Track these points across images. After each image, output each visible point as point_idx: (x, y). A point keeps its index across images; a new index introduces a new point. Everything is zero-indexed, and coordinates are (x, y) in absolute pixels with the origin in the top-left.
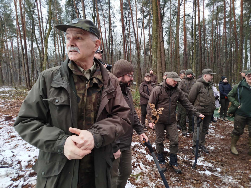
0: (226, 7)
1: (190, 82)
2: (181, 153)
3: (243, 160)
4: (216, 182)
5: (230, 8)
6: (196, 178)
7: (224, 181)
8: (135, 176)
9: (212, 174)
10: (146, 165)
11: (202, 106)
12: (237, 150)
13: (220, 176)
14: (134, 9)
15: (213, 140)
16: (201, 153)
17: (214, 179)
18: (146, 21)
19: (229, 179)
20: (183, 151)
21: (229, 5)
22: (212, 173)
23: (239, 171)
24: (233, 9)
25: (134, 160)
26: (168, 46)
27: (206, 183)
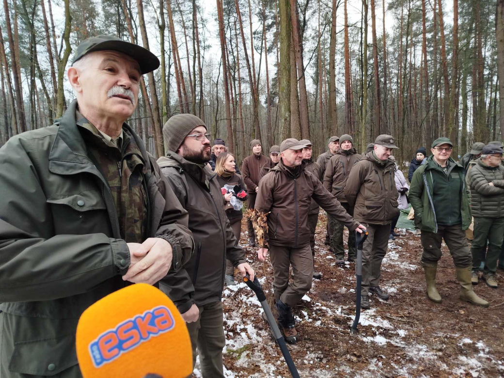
0: (427, 11)
1: (348, 159)
2: (332, 301)
3: (449, 312)
4: (395, 358)
5: (435, 13)
6: (357, 351)
7: (411, 354)
8: (236, 352)
9: (389, 342)
10: (261, 329)
11: (369, 207)
12: (439, 293)
13: (403, 346)
14: (245, 12)
15: (396, 274)
16: (370, 300)
17: (391, 351)
18: (270, 36)
19: (419, 350)
20: (335, 297)
21: (432, 7)
22: (388, 340)
23: (441, 334)
24: (439, 15)
25: (236, 320)
26: (315, 87)
27: (375, 360)
